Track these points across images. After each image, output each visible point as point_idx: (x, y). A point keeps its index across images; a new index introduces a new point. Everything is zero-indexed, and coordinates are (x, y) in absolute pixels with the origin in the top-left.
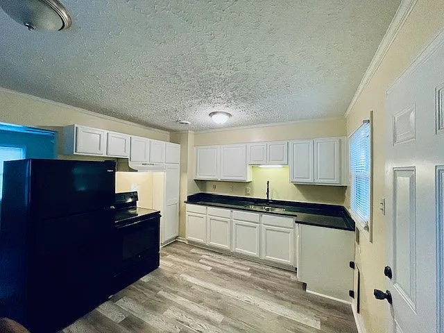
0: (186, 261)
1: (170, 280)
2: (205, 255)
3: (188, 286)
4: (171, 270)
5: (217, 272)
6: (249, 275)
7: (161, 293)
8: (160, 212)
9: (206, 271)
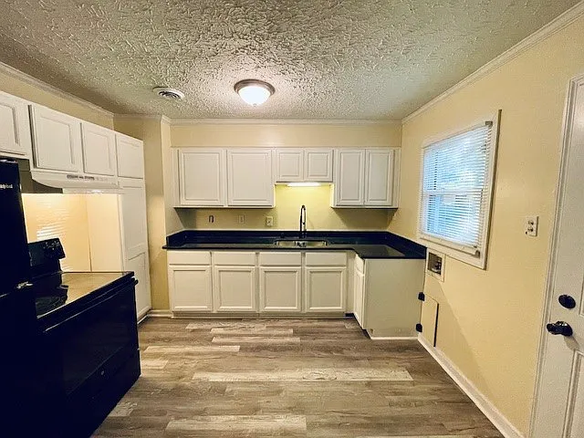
0: (188, 349)
1: (178, 393)
2: (216, 329)
3: (219, 391)
4: (168, 374)
5: (252, 350)
6: (297, 340)
7: (174, 425)
8: (132, 274)
9: (234, 354)
